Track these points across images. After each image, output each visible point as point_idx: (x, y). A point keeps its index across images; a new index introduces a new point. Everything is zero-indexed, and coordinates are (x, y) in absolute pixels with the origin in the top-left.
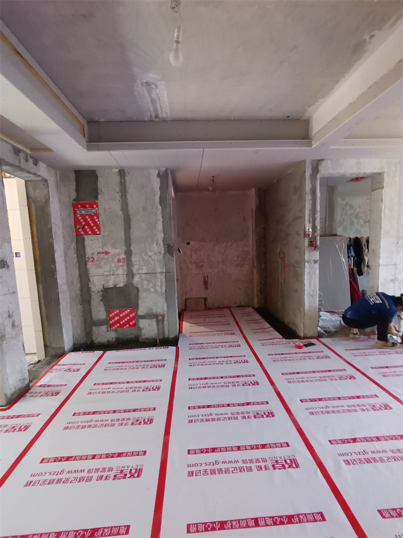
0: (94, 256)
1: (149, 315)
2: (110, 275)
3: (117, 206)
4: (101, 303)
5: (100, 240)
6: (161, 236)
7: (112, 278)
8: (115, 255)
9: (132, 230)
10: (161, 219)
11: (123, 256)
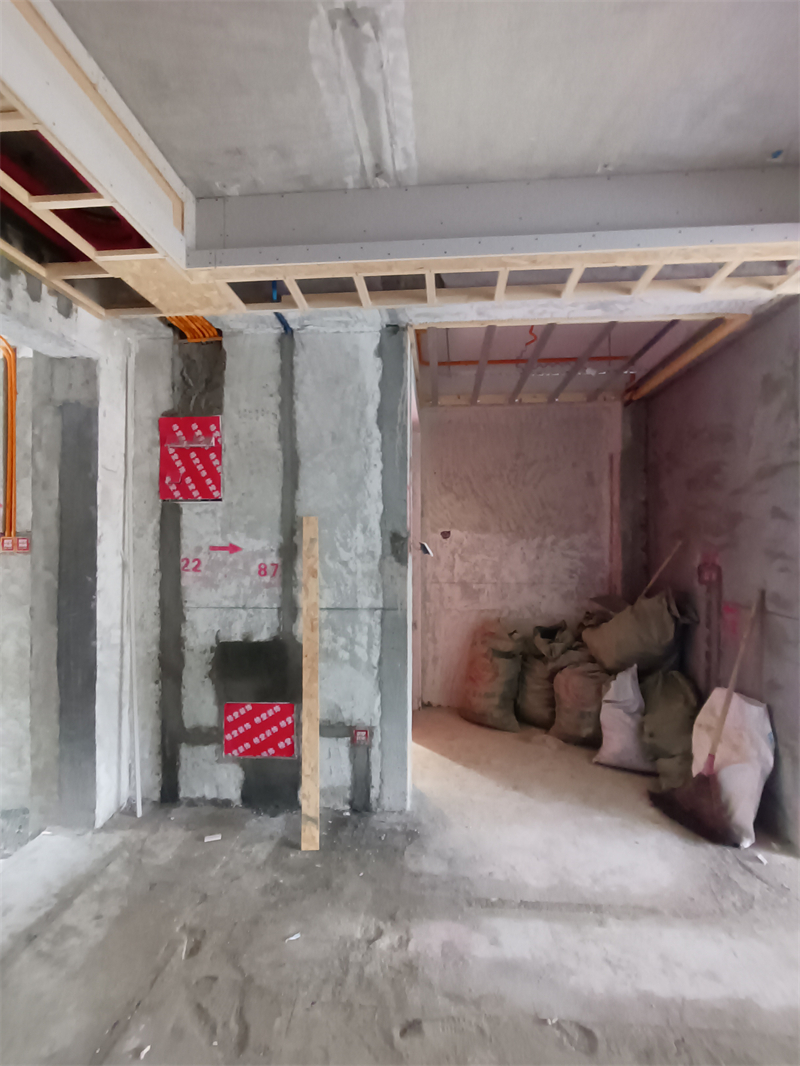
0: (201, 556)
1: (332, 727)
2: (237, 608)
3: (267, 429)
4: (208, 682)
5: (219, 514)
6: (374, 509)
7: (241, 616)
8: (254, 555)
9: (301, 493)
10: (380, 465)
11: (273, 559)
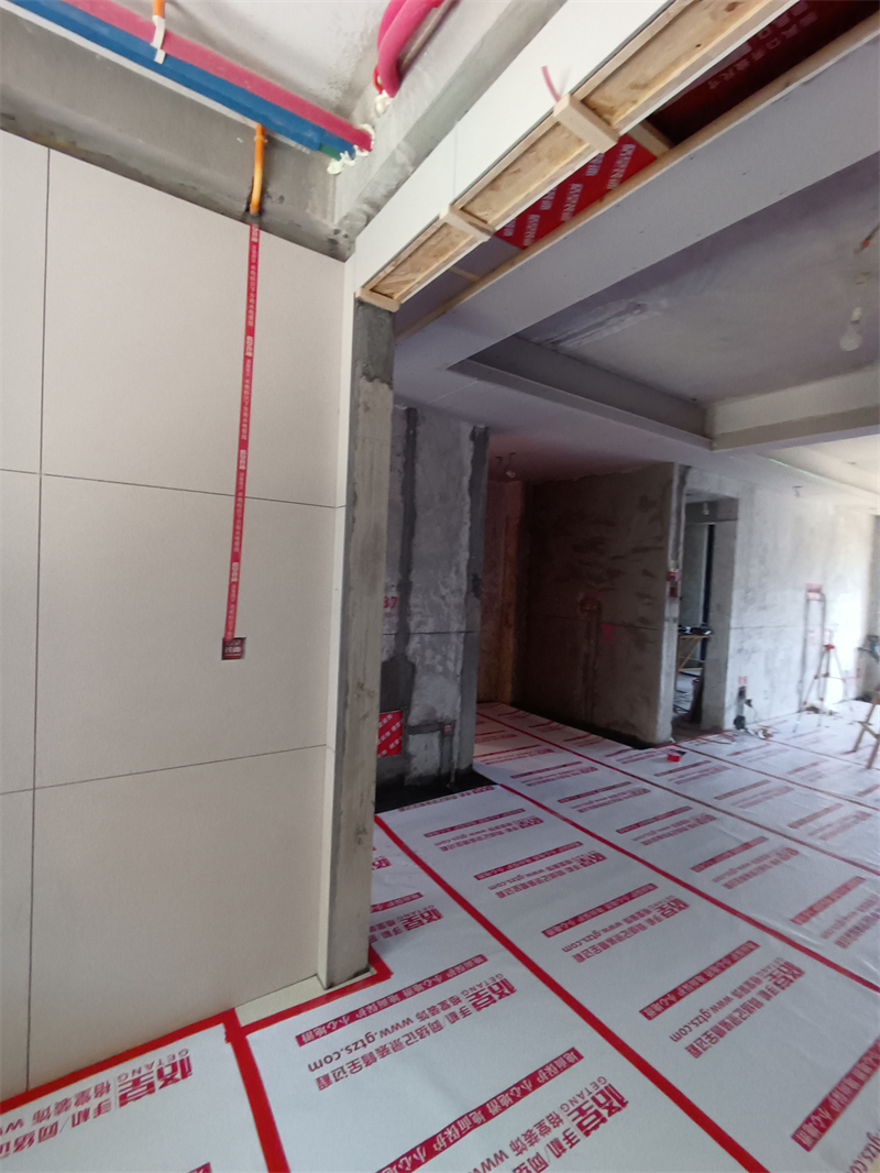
1: (429, 725)
6: (464, 556)
9: (417, 539)
11: (394, 593)
